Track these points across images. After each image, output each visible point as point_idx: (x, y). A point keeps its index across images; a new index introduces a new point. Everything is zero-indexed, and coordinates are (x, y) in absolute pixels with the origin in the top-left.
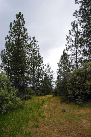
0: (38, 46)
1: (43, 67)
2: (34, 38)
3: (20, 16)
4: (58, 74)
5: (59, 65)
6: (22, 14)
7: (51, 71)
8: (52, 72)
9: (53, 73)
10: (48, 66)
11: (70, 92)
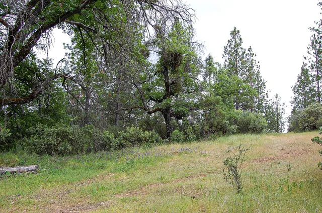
0: (257, 62)
1: (266, 94)
2: (250, 49)
3: (235, 33)
4: (293, 105)
5: (293, 90)
6: (237, 30)
7: (281, 103)
8: (284, 104)
9: (285, 106)
10: (277, 96)
11: (300, 125)
